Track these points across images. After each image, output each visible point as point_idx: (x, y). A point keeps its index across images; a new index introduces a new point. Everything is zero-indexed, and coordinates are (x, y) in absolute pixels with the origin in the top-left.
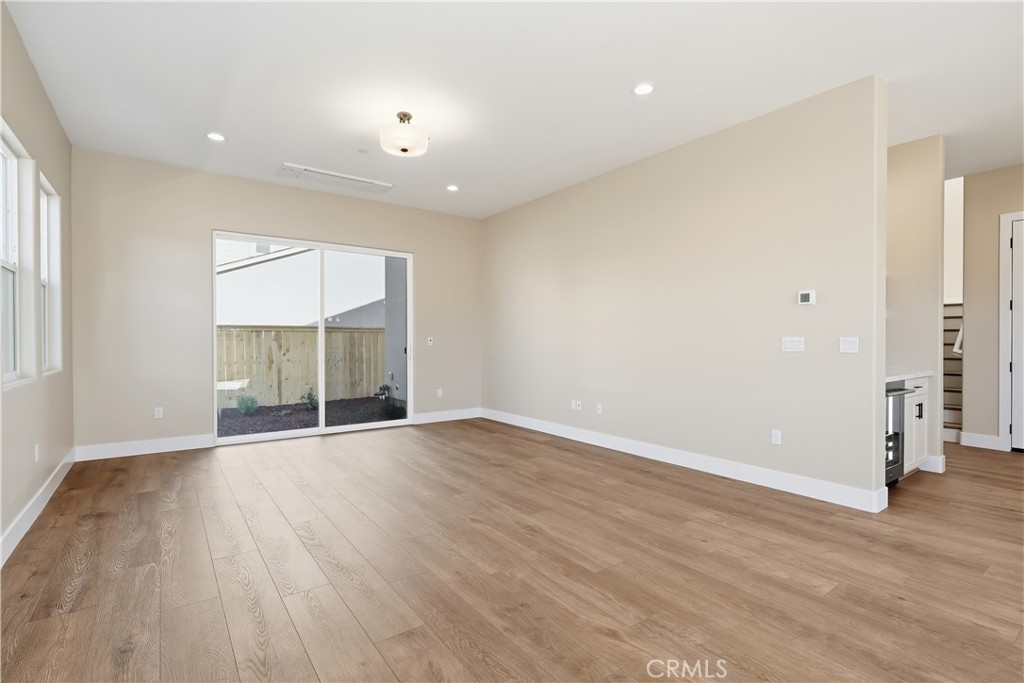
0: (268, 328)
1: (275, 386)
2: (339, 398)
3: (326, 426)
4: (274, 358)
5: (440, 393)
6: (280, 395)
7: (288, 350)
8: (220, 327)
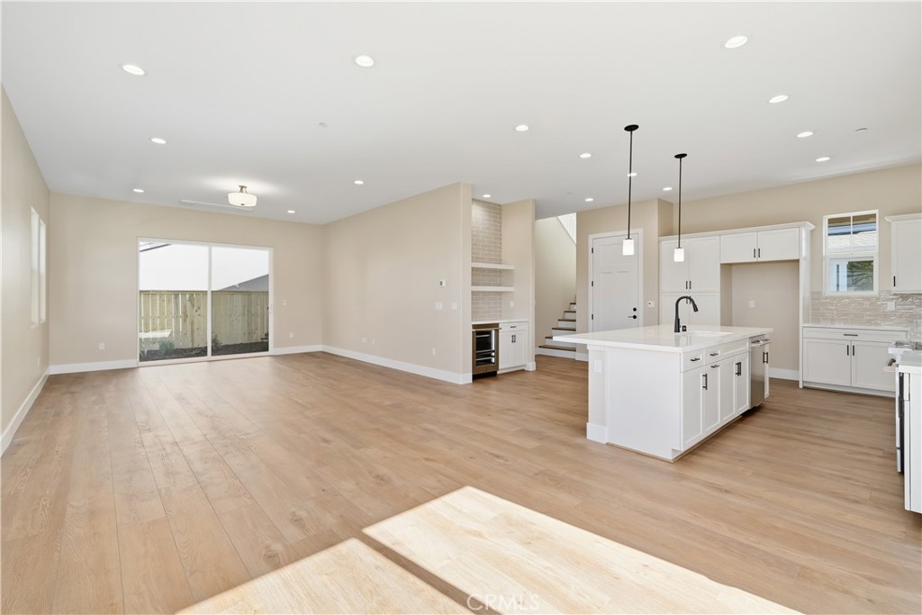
0: (184, 293)
1: (189, 334)
2: (238, 343)
3: (212, 355)
4: (188, 313)
5: (292, 335)
6: (192, 340)
7: (199, 308)
8: (141, 291)
